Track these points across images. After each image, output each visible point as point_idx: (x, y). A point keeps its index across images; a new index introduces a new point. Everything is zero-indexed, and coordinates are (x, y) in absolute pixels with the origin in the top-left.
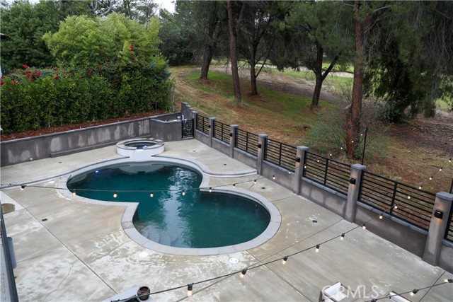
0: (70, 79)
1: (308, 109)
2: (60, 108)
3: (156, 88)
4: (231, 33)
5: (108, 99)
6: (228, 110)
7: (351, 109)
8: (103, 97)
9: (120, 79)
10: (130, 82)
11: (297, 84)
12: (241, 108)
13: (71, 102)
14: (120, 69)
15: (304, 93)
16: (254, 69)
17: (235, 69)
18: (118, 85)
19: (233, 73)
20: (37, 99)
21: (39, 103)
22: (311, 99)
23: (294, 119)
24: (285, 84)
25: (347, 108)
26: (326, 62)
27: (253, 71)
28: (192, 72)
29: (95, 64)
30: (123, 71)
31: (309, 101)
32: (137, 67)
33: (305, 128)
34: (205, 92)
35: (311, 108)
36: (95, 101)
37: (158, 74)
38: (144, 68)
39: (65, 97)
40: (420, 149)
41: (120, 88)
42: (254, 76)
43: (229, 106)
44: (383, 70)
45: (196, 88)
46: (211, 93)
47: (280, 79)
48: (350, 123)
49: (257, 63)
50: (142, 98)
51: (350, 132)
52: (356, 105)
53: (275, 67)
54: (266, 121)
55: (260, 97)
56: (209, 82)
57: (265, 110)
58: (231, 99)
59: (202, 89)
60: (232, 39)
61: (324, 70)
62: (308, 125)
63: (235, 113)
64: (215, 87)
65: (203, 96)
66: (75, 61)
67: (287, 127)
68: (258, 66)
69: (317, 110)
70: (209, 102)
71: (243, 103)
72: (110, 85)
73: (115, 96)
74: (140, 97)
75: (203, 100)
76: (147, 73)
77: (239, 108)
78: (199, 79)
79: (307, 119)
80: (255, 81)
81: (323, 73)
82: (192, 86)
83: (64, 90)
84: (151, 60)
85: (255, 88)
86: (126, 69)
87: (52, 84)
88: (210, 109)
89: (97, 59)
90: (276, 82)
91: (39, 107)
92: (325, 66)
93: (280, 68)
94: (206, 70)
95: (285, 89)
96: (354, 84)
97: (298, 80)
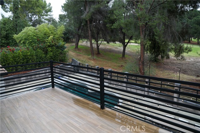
0: (28, 51)
1: (121, 59)
2: (24, 63)
3: (61, 53)
4: (89, 30)
5: (43, 59)
6: (90, 61)
7: (140, 57)
8: (41, 58)
9: (47, 50)
10: (51, 51)
11: (115, 49)
12: (95, 60)
13: (28, 61)
14: (47, 46)
15: (119, 52)
16: (98, 44)
17: (91, 44)
18: (46, 52)
19: (90, 46)
20: (15, 60)
21: (15, 62)
22: (122, 55)
23: (116, 63)
24: (110, 49)
25: (139, 57)
26: (126, 39)
27: (97, 44)
28: (70, 46)
29: (36, 44)
30: (48, 47)
31: (121, 55)
32: (54, 45)
33: (122, 66)
34: (78, 54)
35: (122, 58)
36: (38, 60)
37: (62, 47)
38: (56, 45)
39: (26, 58)
40: (166, 71)
41: (47, 54)
42: (98, 47)
43: (89, 59)
44: (149, 42)
45: (74, 52)
46: (81, 54)
47: (108, 47)
48: (140, 63)
49: (99, 41)
50: (56, 58)
51: (141, 66)
52: (142, 56)
53: (106, 42)
54: (106, 64)
55: (101, 55)
56: (79, 50)
57: (105, 60)
58: (90, 57)
59: (77, 52)
60: (90, 32)
61: (126, 43)
62: (123, 65)
63: (93, 62)
64: (82, 51)
65: (78, 55)
66: (28, 44)
67: (115, 66)
68: (99, 42)
69: (124, 59)
70: (81, 58)
71: (95, 57)
72: (43, 53)
73: (45, 57)
74: (55, 57)
75: (78, 57)
76: (58, 47)
77: (94, 60)
78: (75, 49)
79: (121, 63)
80: (98, 48)
81: (126, 44)
82: (72, 52)
83: (26, 56)
84: (59, 42)
85: (99, 51)
86: (49, 46)
87: (21, 53)
88: (82, 61)
89: (37, 42)
90: (106, 48)
91: (16, 63)
92: (126, 41)
93: (108, 43)
94: (77, 44)
95: (110, 51)
96: (141, 48)
97: (115, 47)
